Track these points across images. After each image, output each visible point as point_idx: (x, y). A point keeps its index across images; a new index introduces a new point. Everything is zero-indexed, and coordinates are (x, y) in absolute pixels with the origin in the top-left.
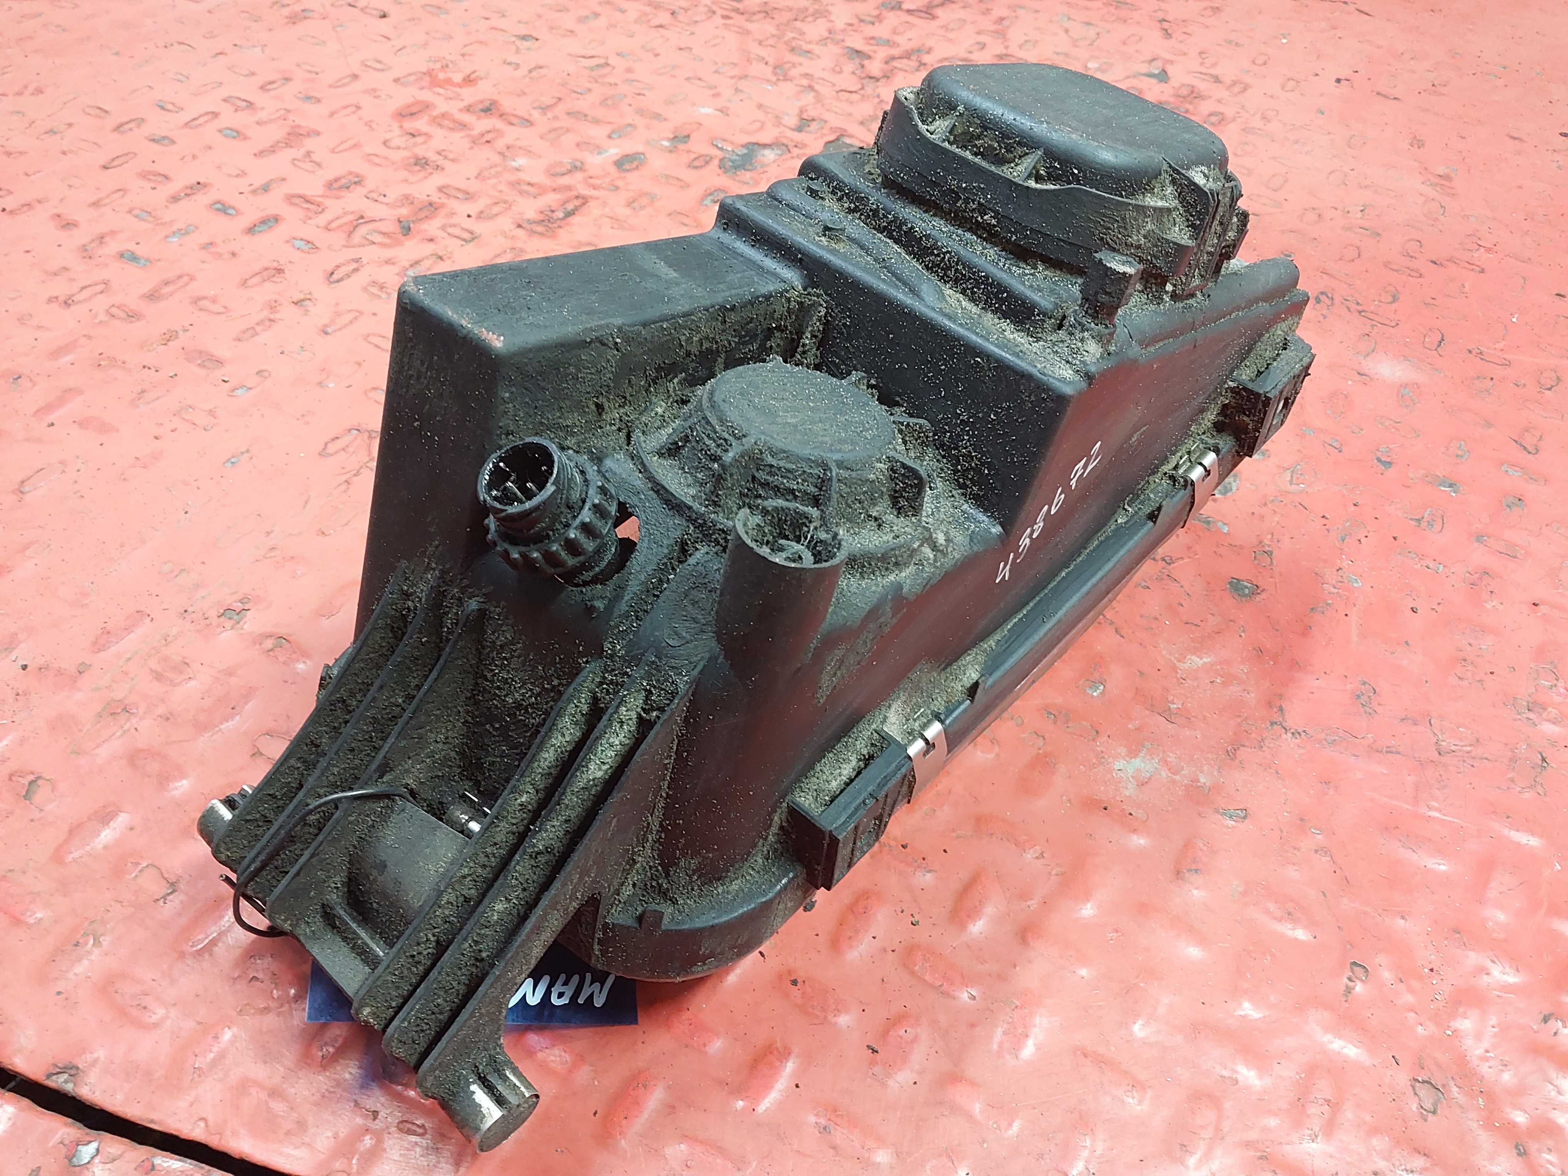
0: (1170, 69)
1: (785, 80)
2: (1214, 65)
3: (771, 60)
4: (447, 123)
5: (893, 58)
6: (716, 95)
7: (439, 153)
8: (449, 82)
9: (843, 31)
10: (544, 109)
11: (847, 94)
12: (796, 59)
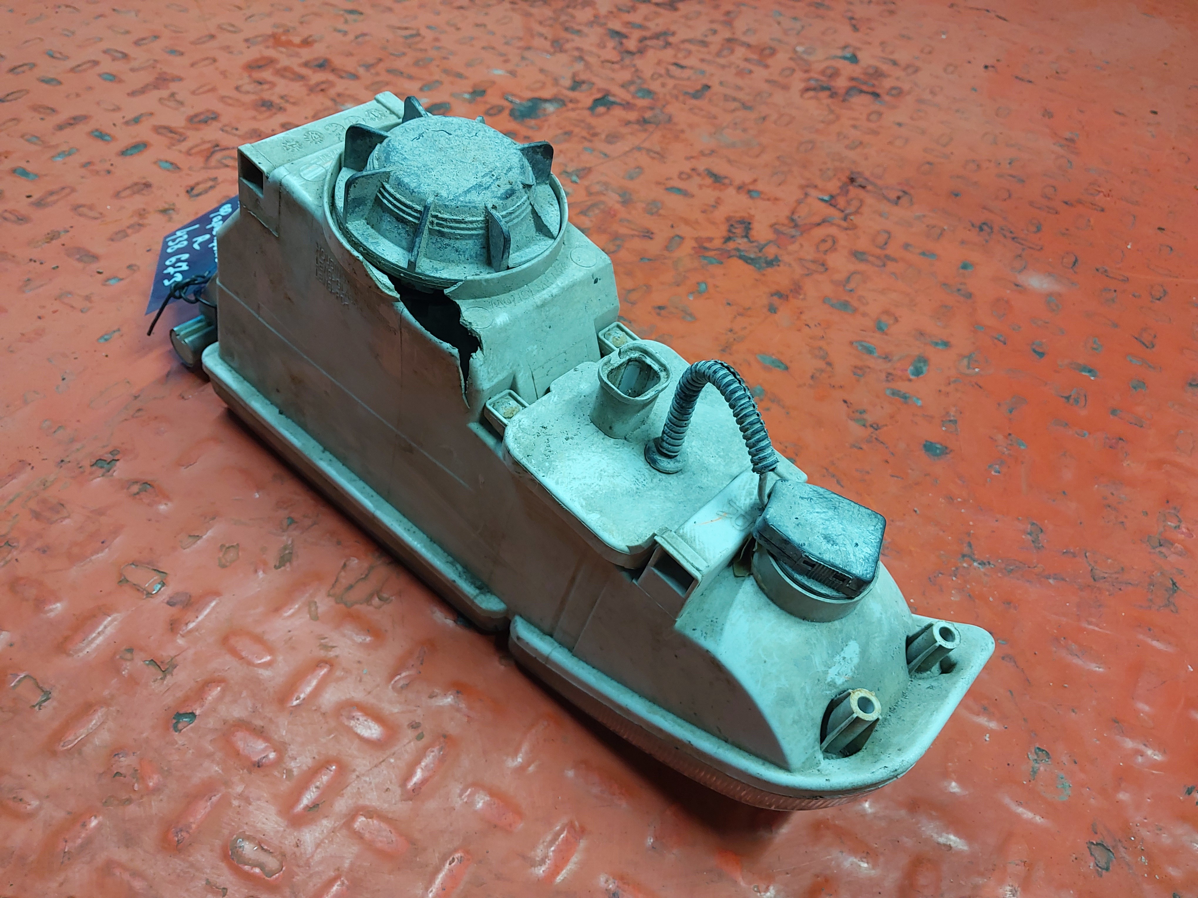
0: (860, 55)
1: (561, 51)
2: (892, 53)
3: (550, 37)
4: (288, 74)
5: (646, 38)
6: (506, 61)
7: (282, 97)
8: (291, 43)
9: (606, 17)
10: (368, 67)
11: (609, 65)
12: (569, 36)
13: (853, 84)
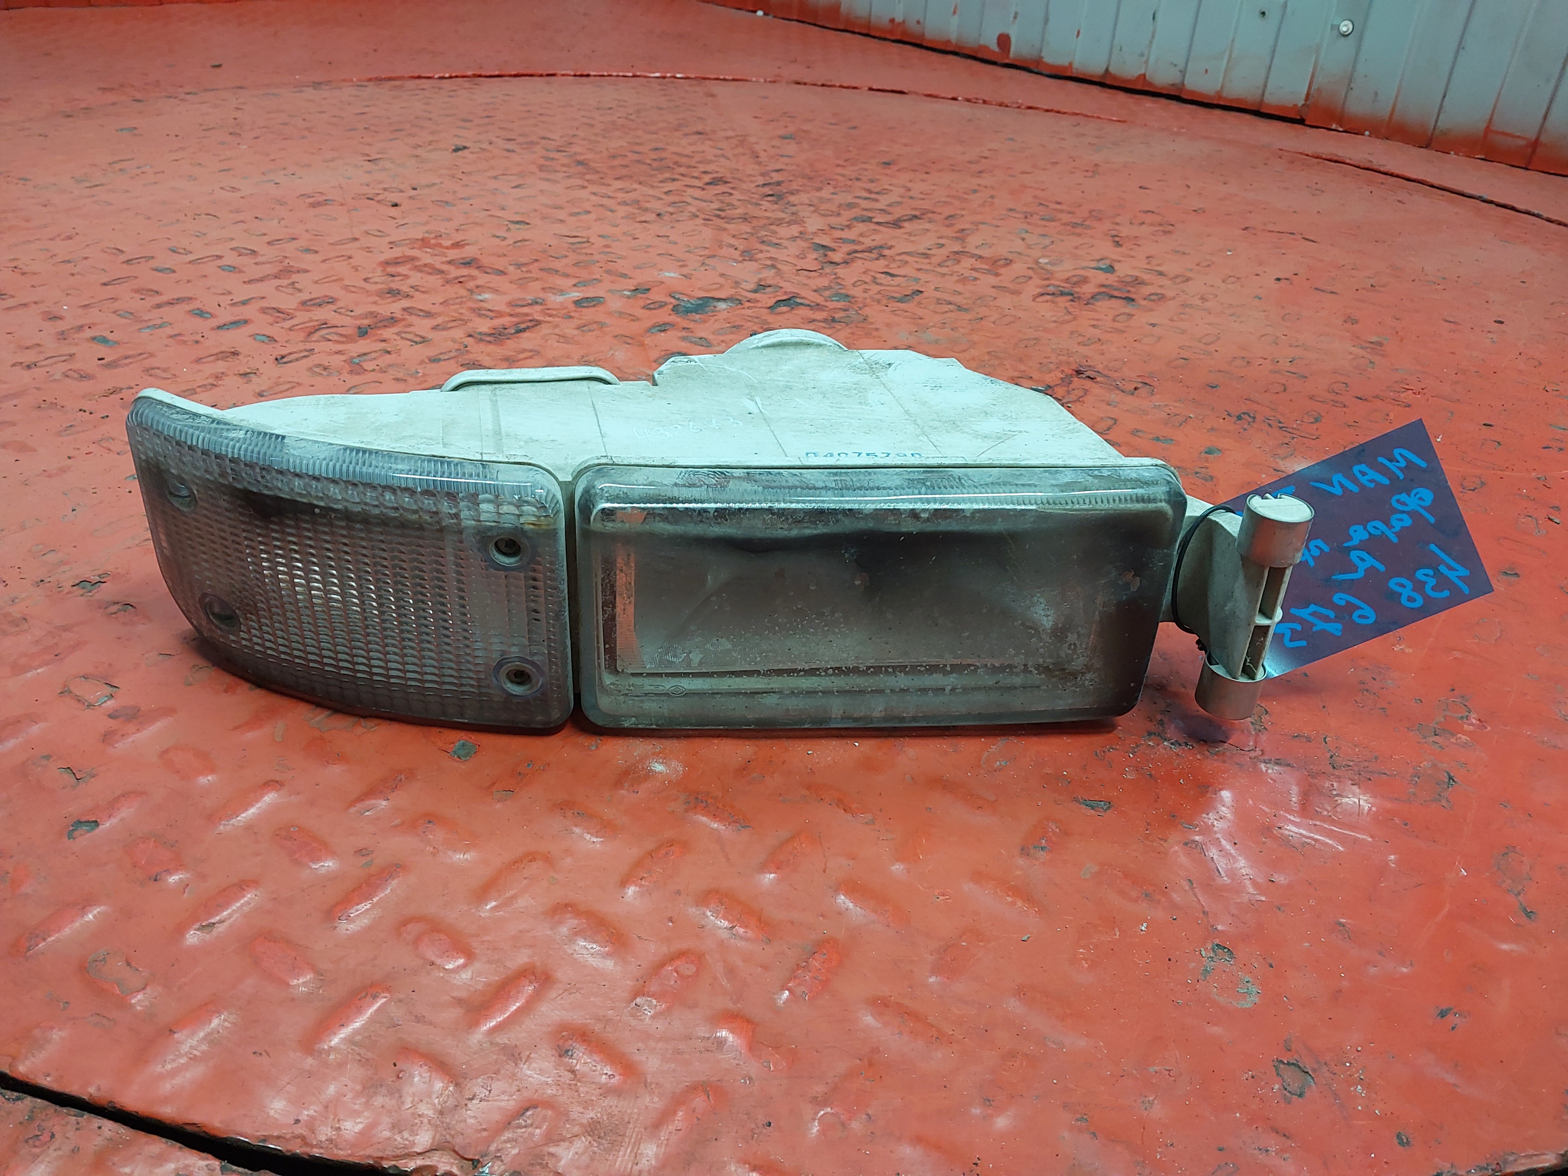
0: (1117, 266)
1: (750, 260)
2: (1159, 265)
3: (741, 248)
4: (426, 269)
5: (856, 251)
6: (683, 266)
7: (412, 287)
8: (440, 245)
9: (814, 233)
10: (519, 266)
11: (806, 272)
12: (764, 248)
13: (1103, 290)
